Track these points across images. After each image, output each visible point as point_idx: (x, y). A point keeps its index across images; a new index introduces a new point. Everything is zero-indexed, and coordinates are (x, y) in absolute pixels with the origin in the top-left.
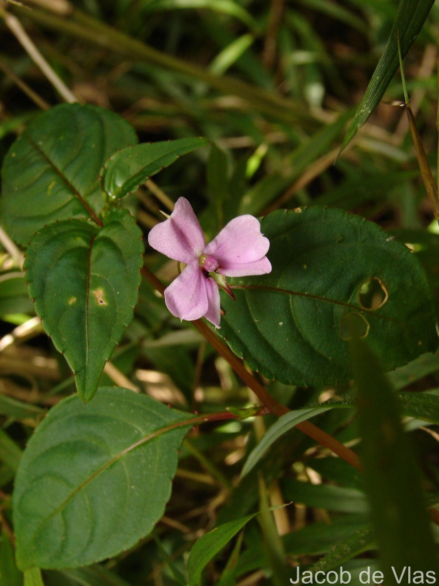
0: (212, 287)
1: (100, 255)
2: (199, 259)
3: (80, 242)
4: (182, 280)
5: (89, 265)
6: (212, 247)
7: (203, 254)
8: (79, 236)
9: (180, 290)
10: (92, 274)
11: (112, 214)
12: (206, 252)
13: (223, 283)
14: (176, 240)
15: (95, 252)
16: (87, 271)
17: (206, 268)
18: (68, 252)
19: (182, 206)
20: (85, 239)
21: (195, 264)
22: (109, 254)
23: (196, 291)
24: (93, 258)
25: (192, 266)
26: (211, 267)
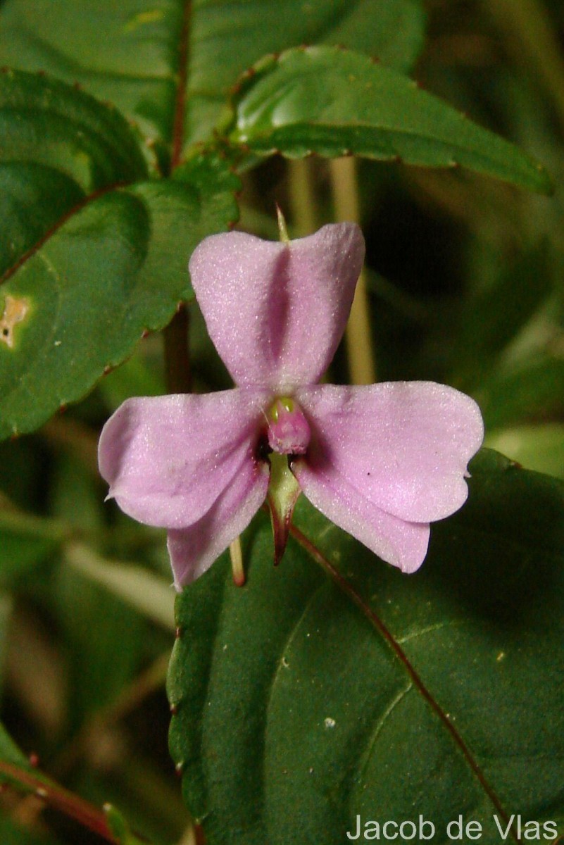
0: (250, 486)
1: (95, 231)
2: (274, 399)
3: (81, 169)
4: (192, 409)
5: (52, 231)
6: (328, 400)
7: (292, 396)
8: (90, 153)
9: (167, 428)
10: (42, 254)
11: (206, 167)
12: (304, 396)
13: (284, 503)
14: (256, 305)
15: (90, 214)
16: (37, 238)
17: (272, 433)
18: (33, 165)
19: (339, 246)
20: (96, 170)
21: (257, 401)
22: (115, 244)
23: (202, 463)
24: (74, 222)
25: (244, 402)
26: (286, 440)
